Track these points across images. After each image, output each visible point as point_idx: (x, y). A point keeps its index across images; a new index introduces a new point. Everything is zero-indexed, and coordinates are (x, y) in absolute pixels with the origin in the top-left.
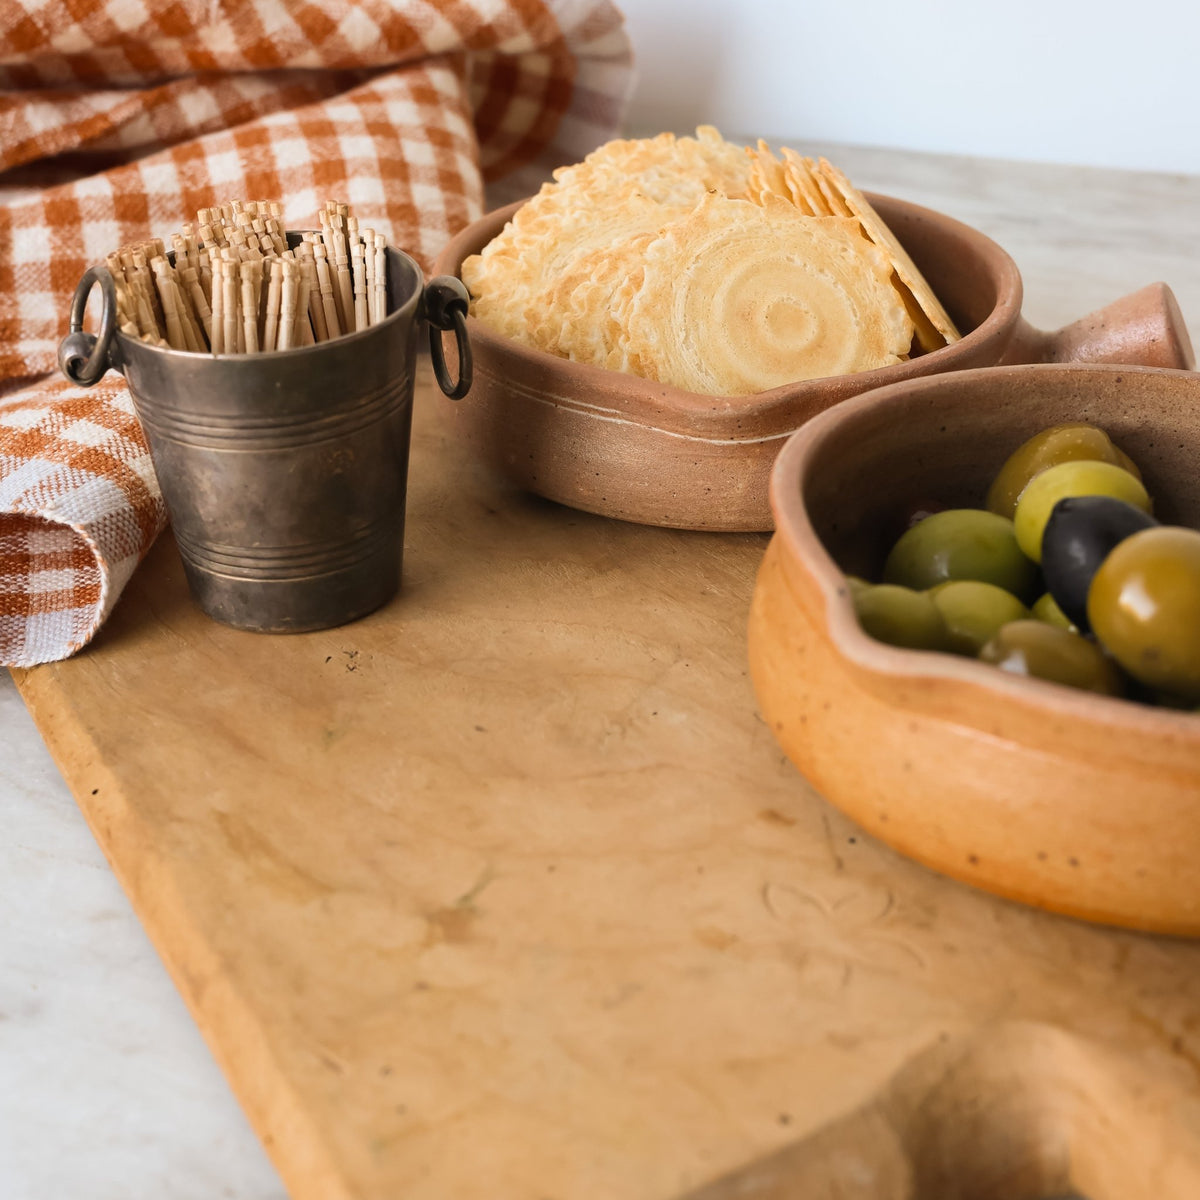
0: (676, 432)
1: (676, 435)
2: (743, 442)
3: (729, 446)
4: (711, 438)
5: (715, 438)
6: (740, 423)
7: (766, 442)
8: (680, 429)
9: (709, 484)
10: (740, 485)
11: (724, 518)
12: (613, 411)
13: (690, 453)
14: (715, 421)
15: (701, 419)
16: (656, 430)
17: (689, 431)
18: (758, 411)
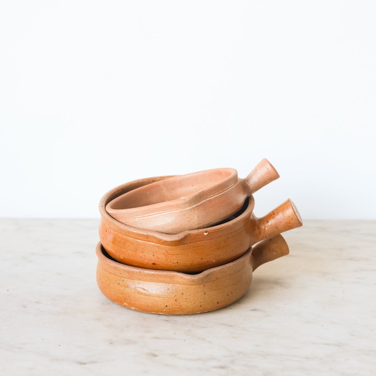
0: (177, 210)
1: (178, 211)
2: (193, 207)
3: (190, 209)
4: (185, 208)
5: (186, 208)
6: (191, 202)
7: (198, 205)
8: (178, 209)
9: (189, 220)
10: (195, 217)
11: (194, 227)
12: (162, 212)
13: (182, 214)
14: (185, 203)
15: (182, 204)
16: (173, 212)
17: (180, 208)
18: (194, 198)
